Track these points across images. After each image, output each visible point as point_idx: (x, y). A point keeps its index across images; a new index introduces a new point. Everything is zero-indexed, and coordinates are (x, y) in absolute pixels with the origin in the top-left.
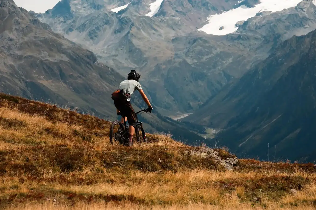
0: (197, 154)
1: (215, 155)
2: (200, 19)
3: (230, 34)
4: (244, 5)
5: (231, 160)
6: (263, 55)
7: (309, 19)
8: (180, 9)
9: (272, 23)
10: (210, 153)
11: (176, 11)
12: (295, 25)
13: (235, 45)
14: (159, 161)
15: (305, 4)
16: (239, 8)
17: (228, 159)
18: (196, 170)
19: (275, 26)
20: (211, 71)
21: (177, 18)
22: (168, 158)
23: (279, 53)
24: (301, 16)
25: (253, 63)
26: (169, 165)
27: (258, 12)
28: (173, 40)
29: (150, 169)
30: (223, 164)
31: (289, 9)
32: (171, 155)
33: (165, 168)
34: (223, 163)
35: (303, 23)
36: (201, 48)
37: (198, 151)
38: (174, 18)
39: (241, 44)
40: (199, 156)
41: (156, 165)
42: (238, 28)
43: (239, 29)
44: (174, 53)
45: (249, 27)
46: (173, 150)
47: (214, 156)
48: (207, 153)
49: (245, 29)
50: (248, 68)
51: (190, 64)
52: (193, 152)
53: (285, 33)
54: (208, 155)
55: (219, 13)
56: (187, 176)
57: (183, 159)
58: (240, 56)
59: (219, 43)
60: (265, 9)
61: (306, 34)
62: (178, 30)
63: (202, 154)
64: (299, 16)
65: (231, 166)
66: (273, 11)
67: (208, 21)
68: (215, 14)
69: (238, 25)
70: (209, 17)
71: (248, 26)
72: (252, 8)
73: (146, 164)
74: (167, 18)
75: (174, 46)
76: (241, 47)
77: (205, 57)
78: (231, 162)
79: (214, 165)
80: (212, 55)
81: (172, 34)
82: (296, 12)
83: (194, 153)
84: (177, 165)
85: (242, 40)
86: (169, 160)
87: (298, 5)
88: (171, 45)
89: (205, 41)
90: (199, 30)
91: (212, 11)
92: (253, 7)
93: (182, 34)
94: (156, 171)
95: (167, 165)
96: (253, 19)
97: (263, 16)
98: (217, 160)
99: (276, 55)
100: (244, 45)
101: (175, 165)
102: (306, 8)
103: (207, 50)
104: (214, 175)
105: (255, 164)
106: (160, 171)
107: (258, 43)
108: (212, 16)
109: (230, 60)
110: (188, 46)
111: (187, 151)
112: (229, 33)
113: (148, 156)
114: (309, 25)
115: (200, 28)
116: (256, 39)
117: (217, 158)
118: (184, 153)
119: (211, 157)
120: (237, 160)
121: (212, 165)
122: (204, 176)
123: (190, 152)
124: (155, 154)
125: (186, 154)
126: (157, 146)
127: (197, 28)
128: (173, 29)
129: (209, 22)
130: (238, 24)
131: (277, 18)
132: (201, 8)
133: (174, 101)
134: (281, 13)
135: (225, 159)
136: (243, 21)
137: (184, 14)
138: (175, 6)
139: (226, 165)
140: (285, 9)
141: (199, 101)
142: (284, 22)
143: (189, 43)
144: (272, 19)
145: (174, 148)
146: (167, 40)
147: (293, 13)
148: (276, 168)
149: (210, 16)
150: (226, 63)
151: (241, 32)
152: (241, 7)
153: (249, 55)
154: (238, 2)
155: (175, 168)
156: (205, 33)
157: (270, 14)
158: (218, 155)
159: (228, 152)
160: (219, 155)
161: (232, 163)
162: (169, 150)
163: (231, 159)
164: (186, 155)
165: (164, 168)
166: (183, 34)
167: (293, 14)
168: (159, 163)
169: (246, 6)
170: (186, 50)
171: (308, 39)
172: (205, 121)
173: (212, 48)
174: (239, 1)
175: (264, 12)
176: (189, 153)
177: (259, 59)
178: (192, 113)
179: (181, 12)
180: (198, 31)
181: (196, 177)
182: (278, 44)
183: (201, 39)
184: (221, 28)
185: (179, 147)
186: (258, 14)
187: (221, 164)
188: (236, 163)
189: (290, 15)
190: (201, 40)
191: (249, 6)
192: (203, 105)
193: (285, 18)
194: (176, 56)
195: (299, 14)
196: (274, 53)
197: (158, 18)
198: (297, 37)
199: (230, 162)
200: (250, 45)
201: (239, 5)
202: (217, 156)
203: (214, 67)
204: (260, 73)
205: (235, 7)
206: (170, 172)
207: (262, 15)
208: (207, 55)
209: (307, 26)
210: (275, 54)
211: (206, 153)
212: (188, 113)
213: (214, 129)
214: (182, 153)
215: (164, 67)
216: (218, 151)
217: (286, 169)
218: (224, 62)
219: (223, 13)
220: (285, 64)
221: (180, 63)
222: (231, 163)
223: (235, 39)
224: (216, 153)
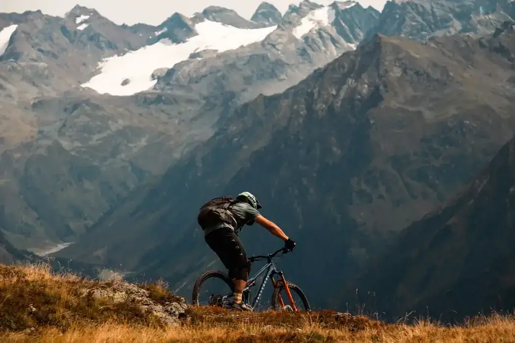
0: (106, 296)
1: (142, 296)
2: (84, 64)
3: (142, 93)
4: (167, 39)
5: (174, 307)
6: (205, 131)
7: (288, 64)
8: (46, 46)
9: (219, 71)
10: (132, 293)
11: (40, 50)
12: (262, 76)
13: (151, 114)
14: (31, 309)
15: (280, 36)
16: (158, 45)
17: (167, 304)
18: (107, 326)
19: (223, 77)
20: (107, 163)
21: (42, 64)
22: (47, 302)
23: (233, 128)
24: (273, 59)
25: (185, 148)
26: (50, 316)
27: (192, 52)
28: (35, 106)
29: (13, 325)
30: (158, 314)
31: (250, 46)
32: (54, 297)
33: (43, 323)
34: (159, 312)
35: (277, 72)
36: (87, 119)
37: (108, 289)
38: (36, 63)
39: (162, 111)
40: (111, 298)
41: (25, 317)
42: (156, 81)
43: (158, 82)
44: (36, 130)
45: (177, 80)
46: (59, 288)
47: (140, 299)
48: (127, 293)
49: (168, 84)
50: (177, 155)
51: (67, 148)
52: (99, 291)
53: (244, 90)
54: (129, 297)
55: (121, 53)
56: (89, 337)
57: (79, 304)
58: (161, 134)
59: (121, 110)
60: (206, 47)
61: (282, 92)
62: (43, 86)
63: (117, 294)
64: (269, 59)
65: (174, 318)
66: (222, 49)
67: (101, 68)
68: (112, 56)
69: (156, 77)
70: (102, 61)
71: (174, 78)
72: (181, 44)
73: (4, 315)
74: (23, 64)
75: (35, 116)
76: (164, 117)
77: (96, 137)
78: (174, 310)
79: (142, 316)
80: (109, 132)
81: (32, 94)
82: (263, 52)
83: (101, 292)
84: (67, 316)
85: (165, 103)
86: (51, 307)
87: (266, 39)
88: (31, 115)
89: (96, 107)
90: (83, 85)
91: (107, 51)
92: (184, 42)
93: (50, 93)
94: (25, 329)
95: (47, 317)
96: (184, 65)
97: (203, 58)
98: (146, 306)
99: (229, 132)
100: (168, 114)
101: (63, 317)
102: (281, 43)
103: (98, 123)
104: (144, 334)
105: (219, 315)
106: (33, 329)
107: (193, 109)
108: (107, 59)
109: (143, 142)
110: (64, 115)
111: (86, 289)
112: (139, 91)
113: (8, 300)
114: (287, 76)
115: (85, 82)
116: (190, 101)
117: (146, 303)
118: (81, 294)
119: (133, 300)
120: (185, 306)
121: (137, 315)
122: (123, 336)
123: (92, 291)
124: (21, 296)
125: (84, 295)
126: (24, 281)
127: (80, 83)
128: (34, 85)
129: (102, 70)
130: (157, 74)
131: (228, 63)
132: (85, 45)
133: (38, 219)
134: (237, 54)
135: (163, 304)
136: (165, 68)
137: (54, 56)
138: (37, 41)
139: (164, 315)
140: (242, 47)
141: (85, 219)
142: (241, 70)
143: (65, 110)
144: (219, 63)
145: (59, 284)
146: (23, 106)
147: (257, 52)
148: (264, 320)
149: (103, 59)
150: (135, 147)
151: (163, 89)
152: (162, 43)
153: (178, 131)
154: (156, 32)
155: (64, 322)
156: (94, 91)
157: (215, 55)
158: (147, 297)
159: (168, 291)
160: (150, 296)
161: (177, 313)
162: (51, 288)
163: (174, 303)
164: (83, 298)
165: (40, 322)
166: (53, 94)
167: (257, 55)
168: (31, 313)
169: (170, 41)
170: (59, 124)
171: (286, 101)
172: (98, 257)
173: (109, 119)
174: (158, 31)
175: (204, 51)
176: (89, 292)
177: (196, 138)
178: (73, 243)
179: (48, 52)
180: (82, 88)
181: (108, 339)
182: (232, 110)
183: (87, 102)
184: (125, 83)
185: (69, 282)
186: (193, 56)
187: (155, 313)
188: (184, 312)
189: (251, 57)
190: (87, 105)
191: (176, 40)
192: (94, 226)
193: (242, 63)
194: (40, 135)
195: (269, 55)
196: (225, 127)
197: (5, 64)
198: (265, 98)
199: (171, 309)
200: (180, 113)
201: (158, 39)
202: (145, 299)
203: (114, 155)
204: (200, 164)
205: (151, 42)
206: (54, 330)
207: (200, 57)
208: (99, 132)
209: (283, 77)
210: (226, 130)
211: (124, 293)
212: (65, 242)
213: (114, 272)
214: (77, 294)
215: (17, 155)
216: (148, 290)
217: (283, 322)
218: (131, 145)
219: (128, 55)
220: (245, 147)
221: (49, 149)
222: (175, 312)
223: (152, 103)
224: (144, 293)
